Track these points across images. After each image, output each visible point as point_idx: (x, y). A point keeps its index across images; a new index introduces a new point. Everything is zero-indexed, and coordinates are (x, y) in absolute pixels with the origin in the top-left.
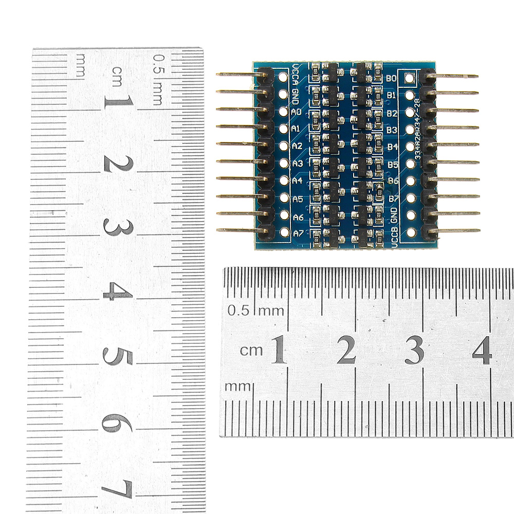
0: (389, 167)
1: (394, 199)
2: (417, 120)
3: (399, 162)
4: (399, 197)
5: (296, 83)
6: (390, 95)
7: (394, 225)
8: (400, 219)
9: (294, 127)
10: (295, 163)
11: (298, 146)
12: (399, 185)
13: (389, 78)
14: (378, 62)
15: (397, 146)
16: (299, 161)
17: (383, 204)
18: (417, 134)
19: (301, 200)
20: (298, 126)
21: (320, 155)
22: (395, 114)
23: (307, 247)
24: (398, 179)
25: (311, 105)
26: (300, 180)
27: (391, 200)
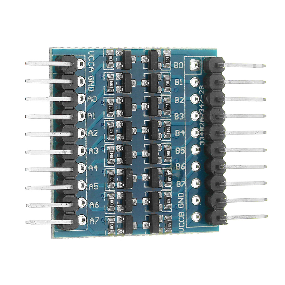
0: (177, 153)
1: (181, 184)
2: (201, 106)
3: (185, 148)
4: (185, 182)
5: (92, 70)
6: (177, 82)
7: (181, 210)
8: (186, 204)
9: (90, 115)
10: (91, 150)
11: (94, 133)
12: (186, 170)
13: (177, 65)
14: (166, 50)
15: (183, 132)
16: (95, 148)
17: (171, 190)
18: (201, 120)
19: (96, 187)
20: (93, 114)
21: (114, 142)
22: (182, 101)
23: (102, 234)
24: (184, 165)
25: (106, 92)
26: (96, 167)
27: (179, 185)
